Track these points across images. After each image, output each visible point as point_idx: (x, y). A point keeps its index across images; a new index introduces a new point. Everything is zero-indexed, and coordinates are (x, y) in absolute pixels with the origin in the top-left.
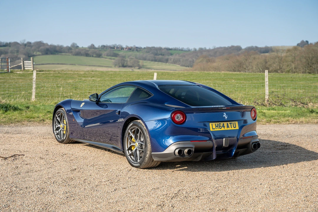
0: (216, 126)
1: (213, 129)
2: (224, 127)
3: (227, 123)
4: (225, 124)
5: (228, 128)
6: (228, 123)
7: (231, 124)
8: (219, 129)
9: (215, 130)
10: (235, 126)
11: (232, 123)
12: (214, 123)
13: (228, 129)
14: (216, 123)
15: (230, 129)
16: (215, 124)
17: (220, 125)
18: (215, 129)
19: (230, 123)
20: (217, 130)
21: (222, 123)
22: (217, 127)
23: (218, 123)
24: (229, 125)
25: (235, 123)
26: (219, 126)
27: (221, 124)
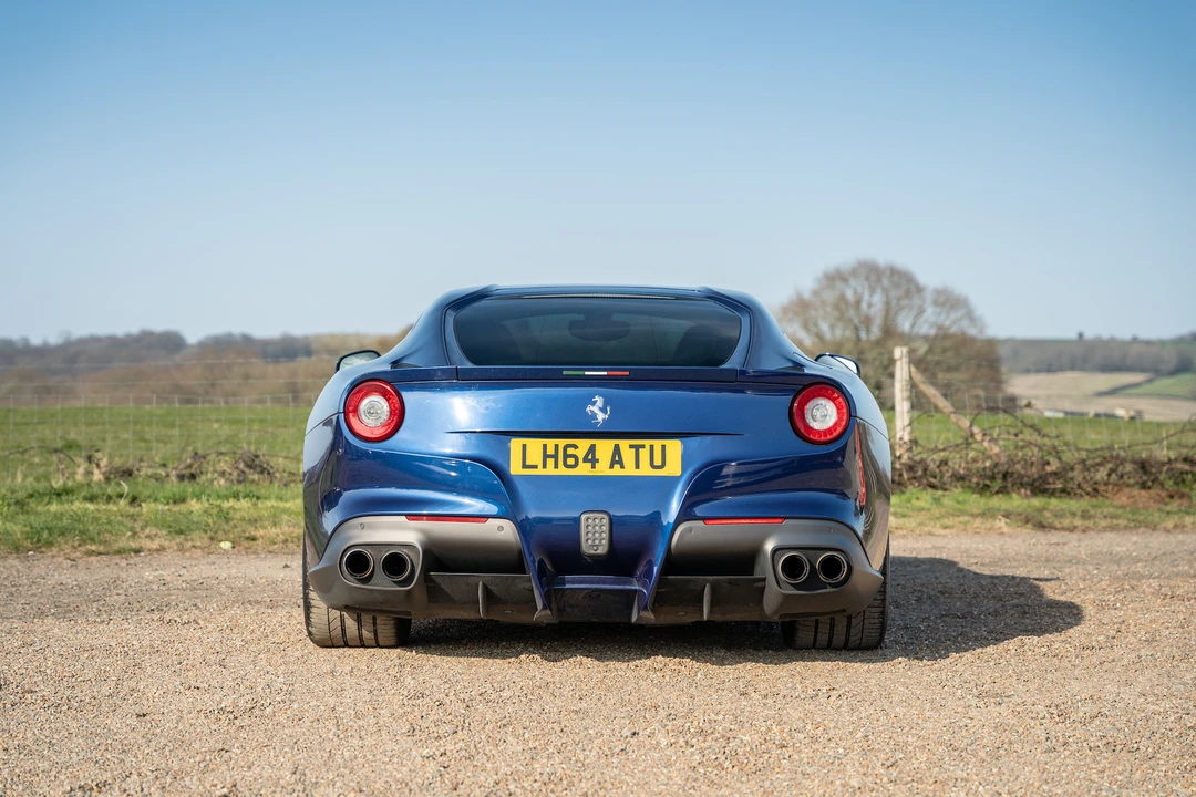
0: (546, 456)
1: (525, 466)
2: (594, 462)
3: (617, 447)
4: (604, 448)
5: (617, 466)
6: (624, 444)
7: (637, 448)
8: (562, 471)
9: (540, 471)
10: (658, 462)
11: (643, 446)
12: (539, 442)
13: (617, 471)
14: (551, 443)
15: (629, 470)
16: (545, 446)
17: (570, 451)
18: (535, 467)
19: (631, 447)
20: (550, 470)
21: (583, 445)
22: (550, 462)
23: (562, 443)
24: (628, 454)
25: (664, 447)
26: (566, 456)
27: (576, 447)
